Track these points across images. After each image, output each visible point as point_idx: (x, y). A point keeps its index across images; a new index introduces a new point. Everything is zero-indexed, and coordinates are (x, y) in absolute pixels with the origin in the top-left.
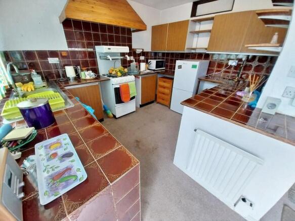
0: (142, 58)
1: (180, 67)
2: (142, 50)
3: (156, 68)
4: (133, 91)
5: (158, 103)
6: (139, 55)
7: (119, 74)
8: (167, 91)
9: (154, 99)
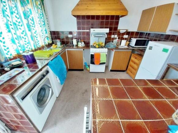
0: (126, 36)
1: (151, 48)
2: (125, 31)
3: (135, 45)
4: (103, 59)
5: (127, 73)
6: (123, 34)
7: (97, 46)
8: (135, 66)
9: (124, 69)
